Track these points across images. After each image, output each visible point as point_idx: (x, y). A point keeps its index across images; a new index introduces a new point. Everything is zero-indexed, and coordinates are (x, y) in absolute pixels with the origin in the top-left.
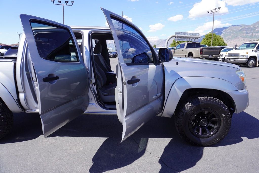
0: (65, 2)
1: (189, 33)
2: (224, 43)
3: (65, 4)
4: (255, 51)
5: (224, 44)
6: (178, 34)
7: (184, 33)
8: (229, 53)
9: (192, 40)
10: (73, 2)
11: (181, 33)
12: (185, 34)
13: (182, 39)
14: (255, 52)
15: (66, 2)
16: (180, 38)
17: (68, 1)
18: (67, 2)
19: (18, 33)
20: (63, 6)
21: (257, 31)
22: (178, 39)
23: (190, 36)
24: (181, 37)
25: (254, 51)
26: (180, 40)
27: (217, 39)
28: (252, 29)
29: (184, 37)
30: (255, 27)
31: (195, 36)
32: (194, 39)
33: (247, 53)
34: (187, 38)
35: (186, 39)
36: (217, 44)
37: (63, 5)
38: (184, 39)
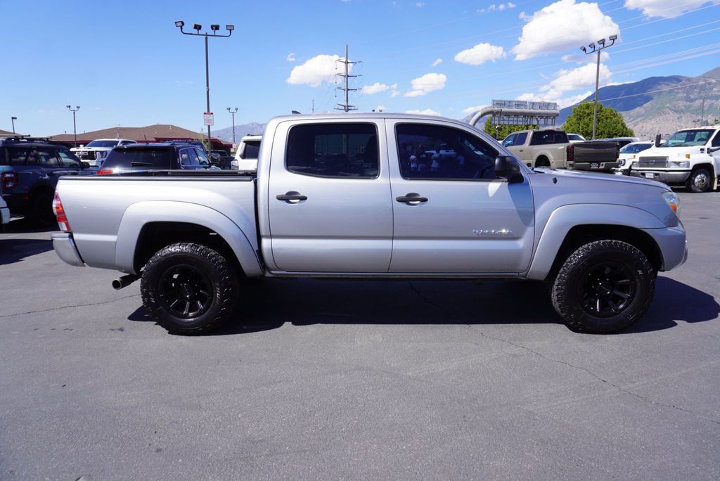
0: (212, 27)
1: (531, 103)
2: (626, 129)
3: (211, 32)
4: (709, 151)
5: (624, 130)
6: (501, 104)
7: (518, 102)
8: (640, 157)
9: (538, 121)
10: (231, 28)
11: (510, 102)
12: (518, 105)
13: (511, 119)
14: (708, 153)
15: (212, 29)
16: (505, 118)
17: (219, 26)
18: (217, 28)
19: (70, 107)
20: (206, 38)
21: (716, 93)
22: (501, 119)
23: (532, 111)
24: (508, 114)
25: (706, 151)
26: (506, 123)
27: (607, 118)
28: (702, 88)
29: (516, 115)
30: (710, 84)
31: (546, 111)
32: (543, 120)
33: (688, 156)
34: (525, 115)
35: (521, 119)
36: (606, 131)
37: (207, 35)
38: (515, 119)
